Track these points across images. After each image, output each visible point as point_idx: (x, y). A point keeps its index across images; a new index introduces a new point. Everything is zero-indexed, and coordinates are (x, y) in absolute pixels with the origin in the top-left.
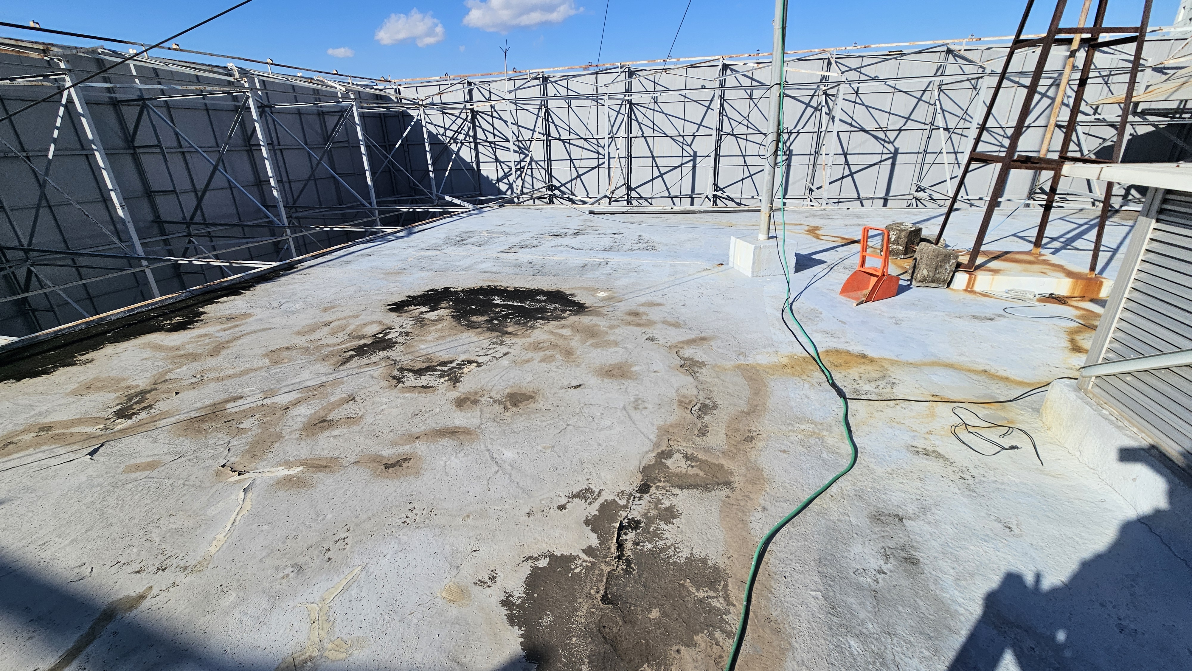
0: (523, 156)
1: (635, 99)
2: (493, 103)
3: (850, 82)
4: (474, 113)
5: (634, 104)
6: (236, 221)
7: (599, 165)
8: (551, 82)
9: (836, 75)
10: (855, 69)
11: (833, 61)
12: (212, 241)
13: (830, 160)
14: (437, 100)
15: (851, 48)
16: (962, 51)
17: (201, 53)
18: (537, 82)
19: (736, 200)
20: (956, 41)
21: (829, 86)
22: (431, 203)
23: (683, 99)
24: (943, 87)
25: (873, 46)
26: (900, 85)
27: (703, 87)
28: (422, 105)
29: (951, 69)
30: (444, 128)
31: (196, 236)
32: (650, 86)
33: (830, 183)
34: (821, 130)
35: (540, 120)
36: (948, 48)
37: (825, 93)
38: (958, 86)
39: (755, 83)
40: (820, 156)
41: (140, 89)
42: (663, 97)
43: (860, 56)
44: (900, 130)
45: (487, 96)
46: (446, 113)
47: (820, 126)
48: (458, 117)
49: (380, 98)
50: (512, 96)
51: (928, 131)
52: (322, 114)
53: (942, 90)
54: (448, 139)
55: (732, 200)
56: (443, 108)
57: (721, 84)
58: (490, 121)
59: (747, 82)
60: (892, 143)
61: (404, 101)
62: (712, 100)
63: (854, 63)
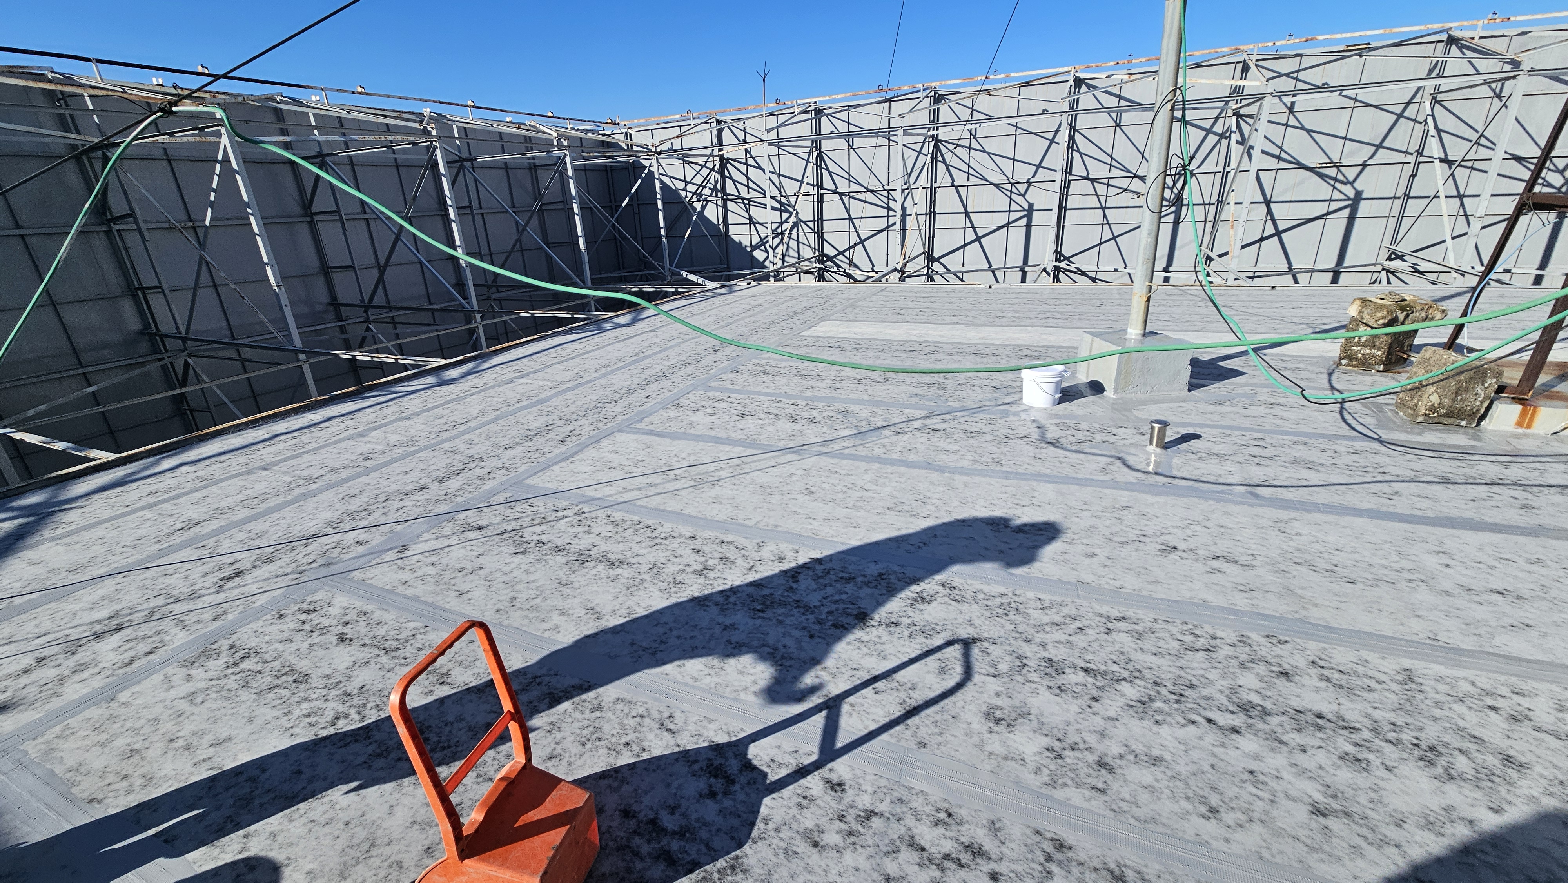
0: (785, 215)
1: (943, 133)
2: (747, 147)
3: (1280, 95)
4: (724, 162)
5: (941, 141)
6: (424, 303)
7: (888, 227)
8: (827, 115)
9: (1258, 83)
10: (1288, 75)
11: (1251, 64)
12: (395, 328)
13: (1242, 213)
14: (677, 145)
15: (1283, 42)
16: (1477, 38)
17: (388, 96)
18: (808, 116)
19: (1089, 274)
20: (1465, 23)
21: (1244, 102)
22: (661, 279)
23: (1012, 130)
24: (1440, 97)
25: (1321, 38)
26: (1363, 94)
27: (1045, 112)
28: (656, 152)
29: (1456, 64)
30: (685, 181)
31: (375, 322)
32: (965, 114)
33: (1243, 247)
34: (1227, 169)
35: (810, 165)
36: (1450, 36)
37: (1237, 115)
38: (1467, 93)
39: (1123, 103)
40: (1226, 207)
41: (319, 142)
42: (984, 130)
43: (1297, 55)
44: (1364, 165)
45: (741, 138)
46: (689, 163)
47: (1227, 162)
48: (703, 166)
49: (608, 145)
50: (773, 135)
51: (1412, 165)
52: (534, 168)
53: (1437, 102)
54: (689, 195)
55: (1084, 274)
56: (683, 154)
57: (1071, 108)
58: (744, 170)
59: (1113, 102)
60: (1352, 183)
61: (635, 148)
62: (1057, 131)
63: (1284, 66)
